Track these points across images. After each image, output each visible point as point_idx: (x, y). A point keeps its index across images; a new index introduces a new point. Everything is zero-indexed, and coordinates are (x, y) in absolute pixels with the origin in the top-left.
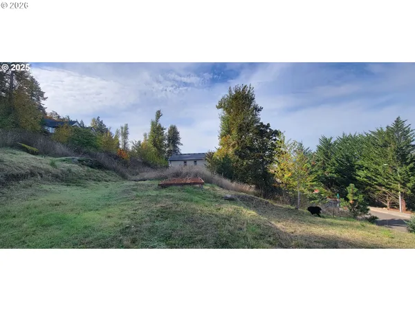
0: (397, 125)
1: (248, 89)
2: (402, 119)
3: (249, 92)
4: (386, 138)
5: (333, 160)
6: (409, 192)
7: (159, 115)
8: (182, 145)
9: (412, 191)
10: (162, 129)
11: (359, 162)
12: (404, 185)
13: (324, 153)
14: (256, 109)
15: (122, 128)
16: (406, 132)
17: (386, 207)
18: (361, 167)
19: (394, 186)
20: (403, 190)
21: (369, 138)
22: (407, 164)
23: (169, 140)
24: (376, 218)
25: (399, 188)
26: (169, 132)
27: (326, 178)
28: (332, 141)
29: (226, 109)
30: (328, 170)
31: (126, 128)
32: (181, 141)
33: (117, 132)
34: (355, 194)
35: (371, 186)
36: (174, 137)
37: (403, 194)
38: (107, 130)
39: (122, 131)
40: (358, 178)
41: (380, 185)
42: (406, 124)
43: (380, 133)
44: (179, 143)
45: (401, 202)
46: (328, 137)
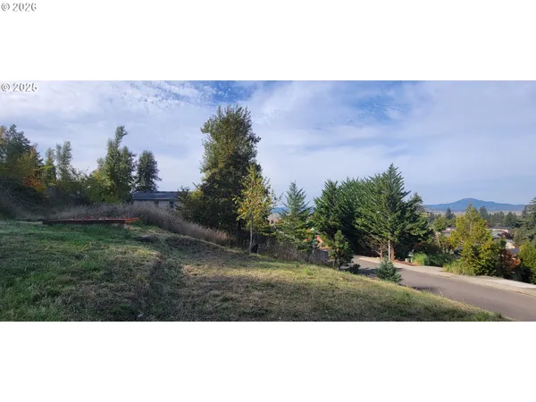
0: (390, 172)
1: (244, 113)
2: (395, 167)
3: (245, 116)
4: (381, 185)
5: (337, 207)
6: (396, 240)
7: (121, 133)
8: (160, 180)
9: (399, 240)
10: (130, 155)
11: (359, 210)
12: (392, 233)
13: (329, 199)
14: (252, 139)
15: (59, 147)
16: (398, 180)
17: (379, 256)
18: (360, 215)
19: (385, 234)
20: (392, 239)
21: (369, 183)
22: (396, 212)
23: (140, 172)
24: (359, 266)
25: (389, 237)
26: (141, 160)
27: (329, 226)
28: (337, 187)
29: (213, 134)
30: (331, 218)
31: (67, 149)
32: (159, 175)
33: (50, 153)
34: (341, 242)
35: (368, 234)
36: (148, 168)
37: (392, 242)
38: (29, 149)
39: (59, 153)
40: (356, 226)
41: (375, 234)
42: (398, 172)
43: (378, 179)
44: (155, 177)
45: (390, 251)
46: (334, 181)
